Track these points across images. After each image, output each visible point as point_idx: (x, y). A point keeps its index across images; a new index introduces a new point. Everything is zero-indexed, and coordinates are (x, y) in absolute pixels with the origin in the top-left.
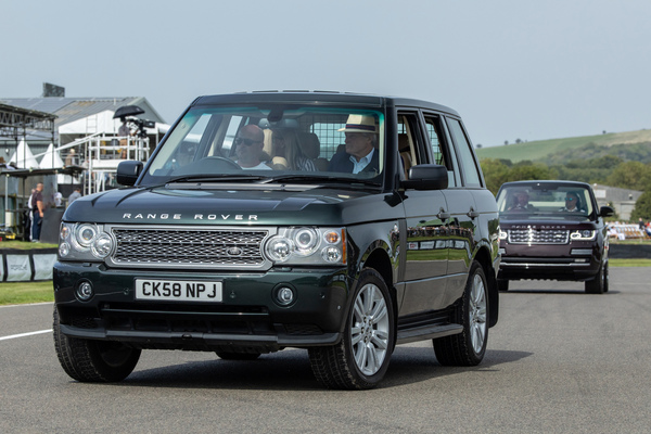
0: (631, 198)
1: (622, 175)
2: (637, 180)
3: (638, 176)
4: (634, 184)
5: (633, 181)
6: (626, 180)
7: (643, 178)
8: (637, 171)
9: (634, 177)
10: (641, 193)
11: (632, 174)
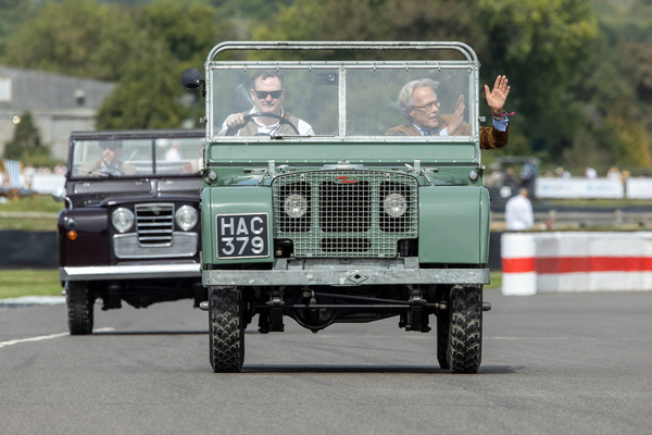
0: (81, 101)
1: (48, 35)
2: (89, 50)
3: (92, 39)
4: (82, 63)
5: (80, 52)
6: (60, 50)
7: (107, 46)
8: (91, 26)
9: (82, 41)
10: (109, 88)
11: (75, 34)
